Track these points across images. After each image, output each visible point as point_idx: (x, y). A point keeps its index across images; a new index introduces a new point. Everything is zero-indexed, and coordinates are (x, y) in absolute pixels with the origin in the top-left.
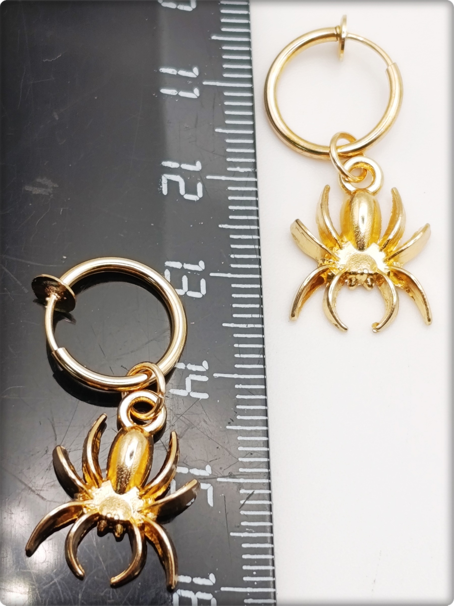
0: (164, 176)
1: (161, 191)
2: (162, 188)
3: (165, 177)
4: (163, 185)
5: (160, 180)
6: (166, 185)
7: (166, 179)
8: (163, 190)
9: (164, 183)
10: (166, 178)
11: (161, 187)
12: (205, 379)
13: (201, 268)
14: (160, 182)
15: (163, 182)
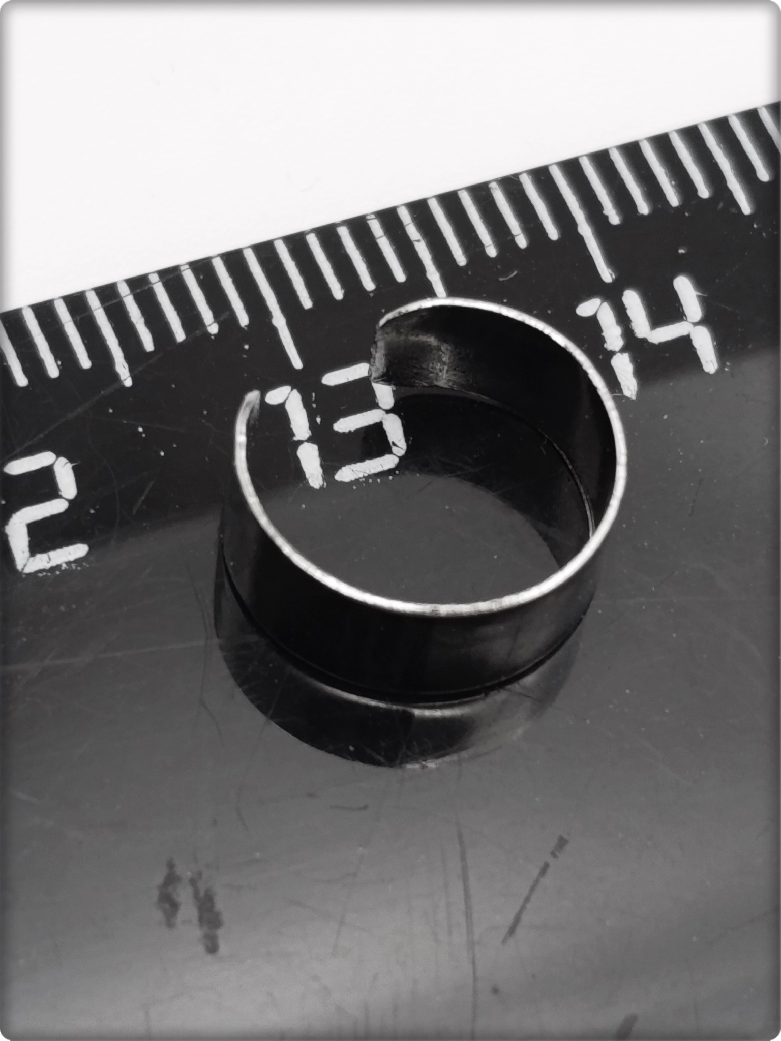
0: (23, 569)
1: (78, 561)
2: (68, 563)
3: (25, 566)
4: (53, 563)
5: (40, 575)
6: (52, 554)
7: (32, 559)
8: (72, 558)
9: (48, 563)
10: (28, 560)
11: (64, 566)
12: (632, 300)
13: (291, 397)
14: (49, 574)
15: (48, 566)
